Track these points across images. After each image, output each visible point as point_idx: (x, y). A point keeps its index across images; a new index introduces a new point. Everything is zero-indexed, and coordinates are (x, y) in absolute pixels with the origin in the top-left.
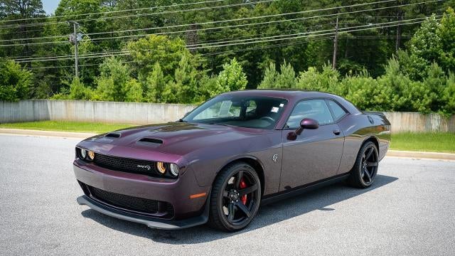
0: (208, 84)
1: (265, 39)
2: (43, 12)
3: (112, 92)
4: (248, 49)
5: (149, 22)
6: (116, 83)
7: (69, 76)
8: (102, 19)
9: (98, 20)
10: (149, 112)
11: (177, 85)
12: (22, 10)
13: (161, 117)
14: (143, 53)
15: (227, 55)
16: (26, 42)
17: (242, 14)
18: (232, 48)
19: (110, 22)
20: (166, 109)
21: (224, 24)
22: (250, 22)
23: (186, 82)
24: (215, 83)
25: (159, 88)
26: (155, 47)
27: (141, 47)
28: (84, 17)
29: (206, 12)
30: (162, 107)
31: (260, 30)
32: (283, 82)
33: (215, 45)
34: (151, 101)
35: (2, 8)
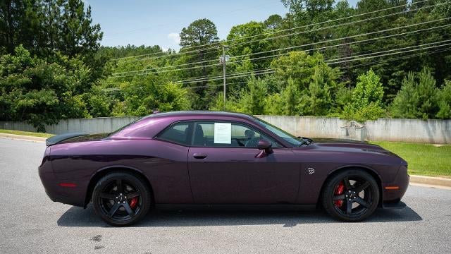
0: (344, 97)
1: (424, 47)
2: (217, 38)
3: (251, 106)
4: (404, 58)
5: (304, 40)
6: (255, 98)
7: (236, 92)
8: (264, 41)
9: (261, 41)
10: (282, 124)
11: (311, 99)
12: (201, 38)
13: (293, 129)
14: (284, 69)
15: (381, 65)
16: (204, 64)
17: (400, 23)
18: (386, 58)
19: (270, 41)
20: (298, 121)
21: (379, 35)
22: (408, 30)
23: (320, 96)
24: (351, 94)
25: (293, 101)
26: (295, 63)
27: (282, 64)
28: (250, 39)
29: (360, 25)
30: (295, 120)
31: (419, 38)
32: (421, 92)
33: (369, 56)
34: (285, 114)
35: (186, 38)
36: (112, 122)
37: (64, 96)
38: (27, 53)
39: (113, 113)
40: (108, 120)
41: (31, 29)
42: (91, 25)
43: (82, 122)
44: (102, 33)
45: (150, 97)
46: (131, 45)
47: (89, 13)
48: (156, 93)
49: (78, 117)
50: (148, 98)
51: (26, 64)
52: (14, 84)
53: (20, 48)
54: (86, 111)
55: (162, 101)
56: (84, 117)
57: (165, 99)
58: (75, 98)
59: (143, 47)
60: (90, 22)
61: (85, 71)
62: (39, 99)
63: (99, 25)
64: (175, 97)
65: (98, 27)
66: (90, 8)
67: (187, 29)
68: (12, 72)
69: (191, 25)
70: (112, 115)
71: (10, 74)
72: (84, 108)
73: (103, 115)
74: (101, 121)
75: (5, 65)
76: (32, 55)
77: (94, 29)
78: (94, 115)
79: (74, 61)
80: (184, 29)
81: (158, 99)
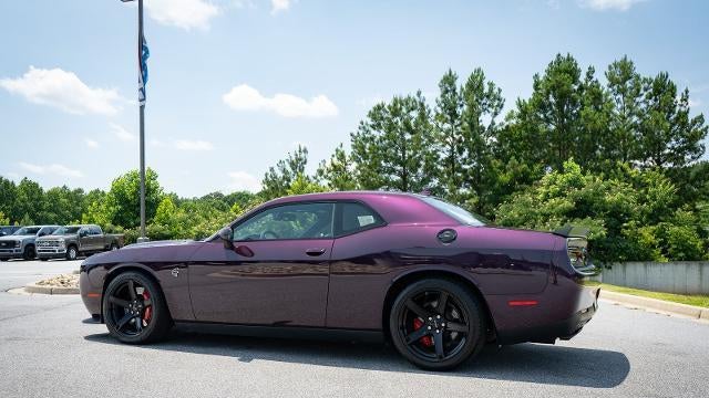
36: (701, 270)
37: (626, 228)
38: (578, 169)
40: (694, 266)
42: (691, 117)
43: (649, 268)
47: (685, 99)
49: (641, 260)
51: (575, 183)
52: (553, 211)
53: (570, 163)
54: (657, 251)
56: (653, 260)
58: (641, 230)
60: (687, 113)
61: (664, 188)
63: (701, 117)
65: (701, 119)
66: (687, 92)
68: (554, 196)
71: (551, 198)
72: (653, 246)
73: (689, 258)
74: (681, 268)
75: (548, 187)
76: (584, 172)
77: (694, 123)
78: (672, 257)
79: (650, 176)
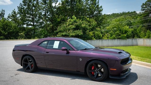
35: (144, 7)
36: (102, 41)
37: (87, 32)
38: (75, 18)
39: (103, 38)
40: (101, 40)
41: (78, 10)
42: (99, 6)
44: (103, 9)
45: (118, 32)
46: (124, 12)
47: (98, 2)
48: (120, 30)
49: (90, 39)
50: (117, 32)
51: (75, 21)
52: (71, 28)
53: (74, 16)
55: (123, 33)
56: (92, 39)
57: (124, 32)
58: (90, 33)
59: (129, 12)
60: (99, 5)
61: (94, 23)
62: (77, 33)
64: (128, 31)
65: (101, 7)
67: (144, 3)
69: (146, 2)
70: (103, 39)
71: (70, 25)
72: (92, 36)
73: (100, 39)
74: (98, 41)
75: (69, 22)
76: (77, 19)
77: (100, 8)
78: (96, 39)
79: (91, 20)
80: (143, 3)
81: (120, 33)
